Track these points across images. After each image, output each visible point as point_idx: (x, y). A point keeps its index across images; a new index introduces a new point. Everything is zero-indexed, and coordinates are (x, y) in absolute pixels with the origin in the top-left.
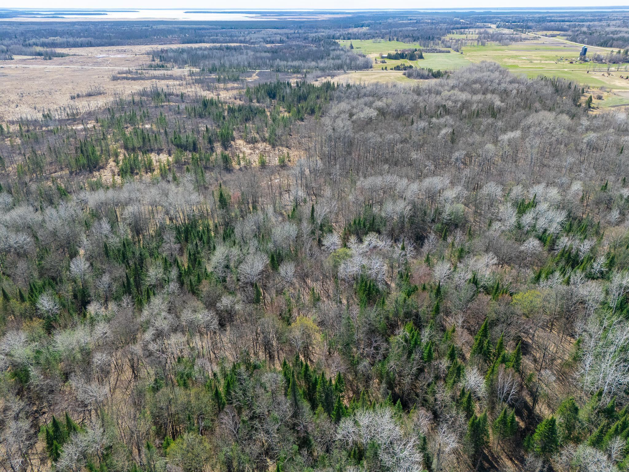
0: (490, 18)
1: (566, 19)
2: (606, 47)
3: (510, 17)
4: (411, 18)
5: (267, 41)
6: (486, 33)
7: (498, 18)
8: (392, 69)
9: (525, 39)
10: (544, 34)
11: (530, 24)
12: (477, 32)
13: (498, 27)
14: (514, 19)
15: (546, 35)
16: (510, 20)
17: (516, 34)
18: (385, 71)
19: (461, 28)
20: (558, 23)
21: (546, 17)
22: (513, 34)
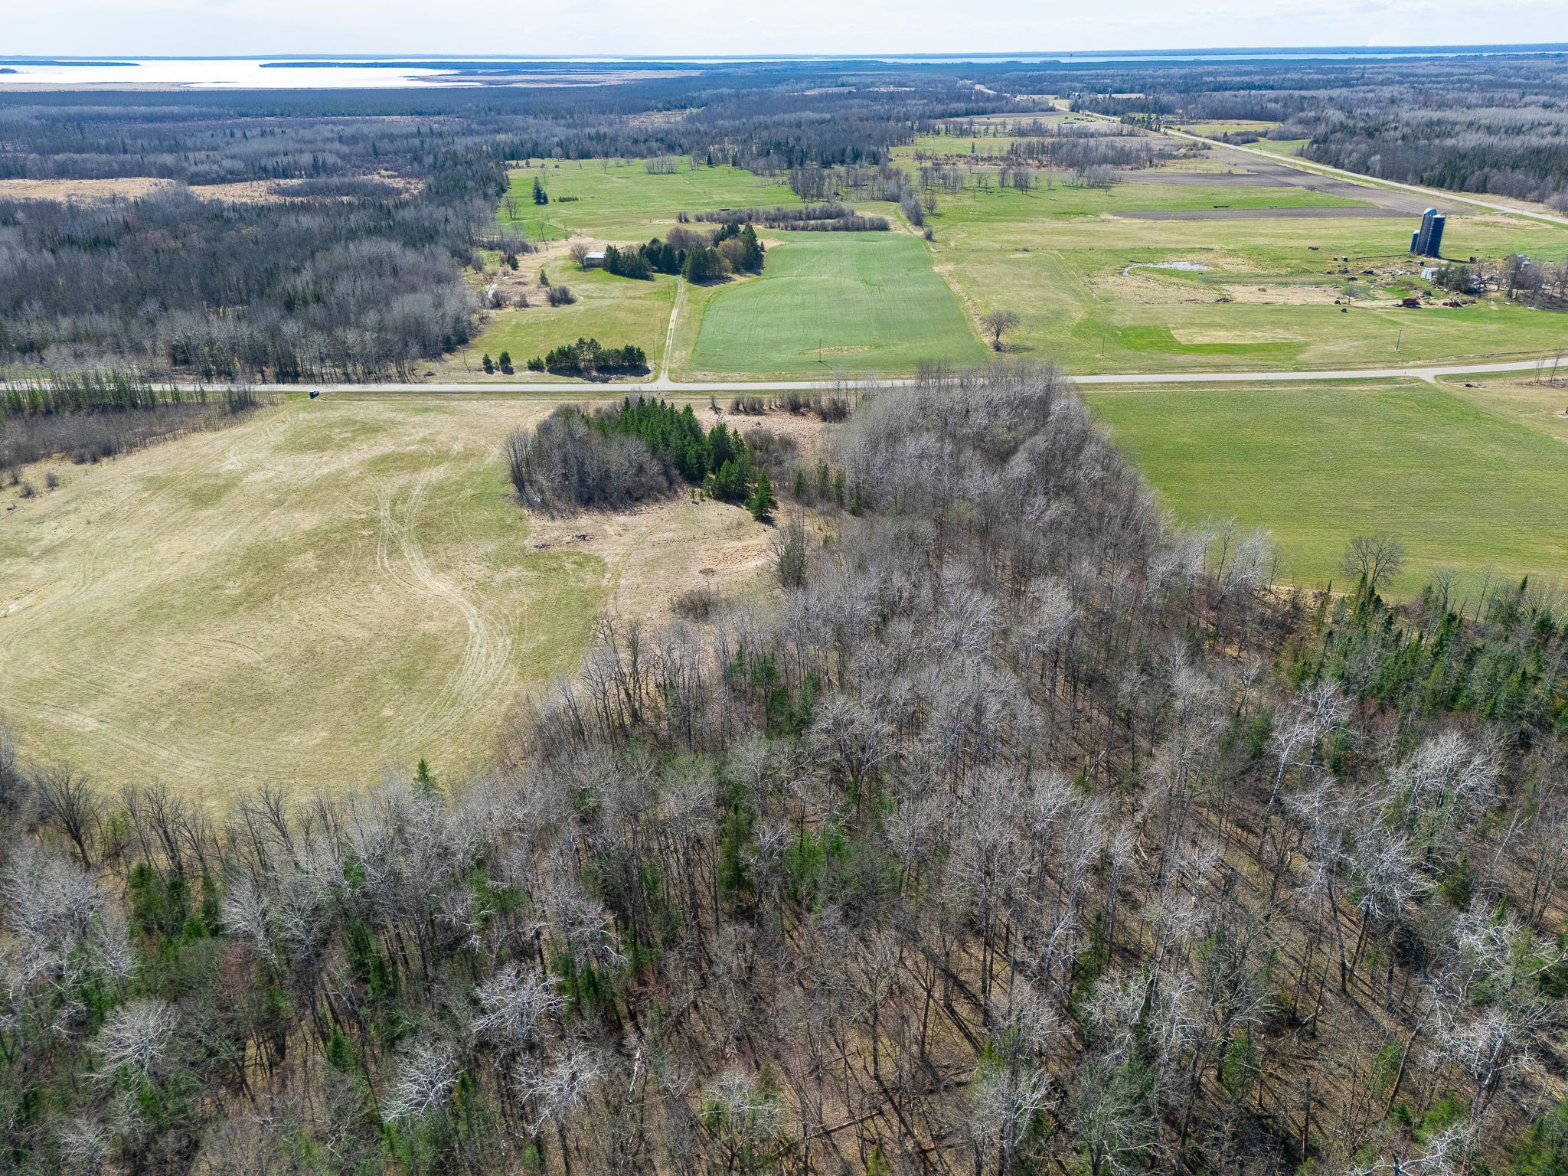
0: (1054, 80)
1: (1256, 79)
2: (1462, 188)
3: (1105, 77)
4: (845, 79)
5: (265, 170)
6: (1039, 130)
7: (1076, 79)
8: (535, 366)
9: (1165, 156)
10: (1220, 135)
11: (1166, 98)
12: (1009, 127)
13: (1074, 108)
14: (1117, 84)
15: (1226, 139)
16: (1107, 86)
17: (1131, 134)
18: (498, 375)
19: (967, 113)
20: (1242, 92)
21: (1201, 75)
22: (1120, 134)
